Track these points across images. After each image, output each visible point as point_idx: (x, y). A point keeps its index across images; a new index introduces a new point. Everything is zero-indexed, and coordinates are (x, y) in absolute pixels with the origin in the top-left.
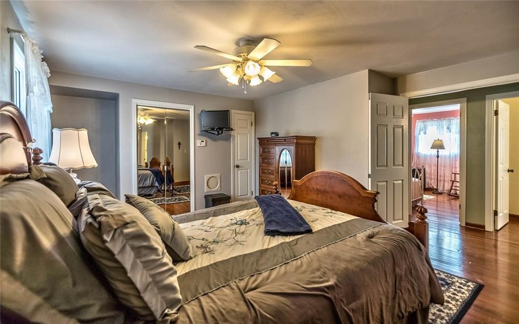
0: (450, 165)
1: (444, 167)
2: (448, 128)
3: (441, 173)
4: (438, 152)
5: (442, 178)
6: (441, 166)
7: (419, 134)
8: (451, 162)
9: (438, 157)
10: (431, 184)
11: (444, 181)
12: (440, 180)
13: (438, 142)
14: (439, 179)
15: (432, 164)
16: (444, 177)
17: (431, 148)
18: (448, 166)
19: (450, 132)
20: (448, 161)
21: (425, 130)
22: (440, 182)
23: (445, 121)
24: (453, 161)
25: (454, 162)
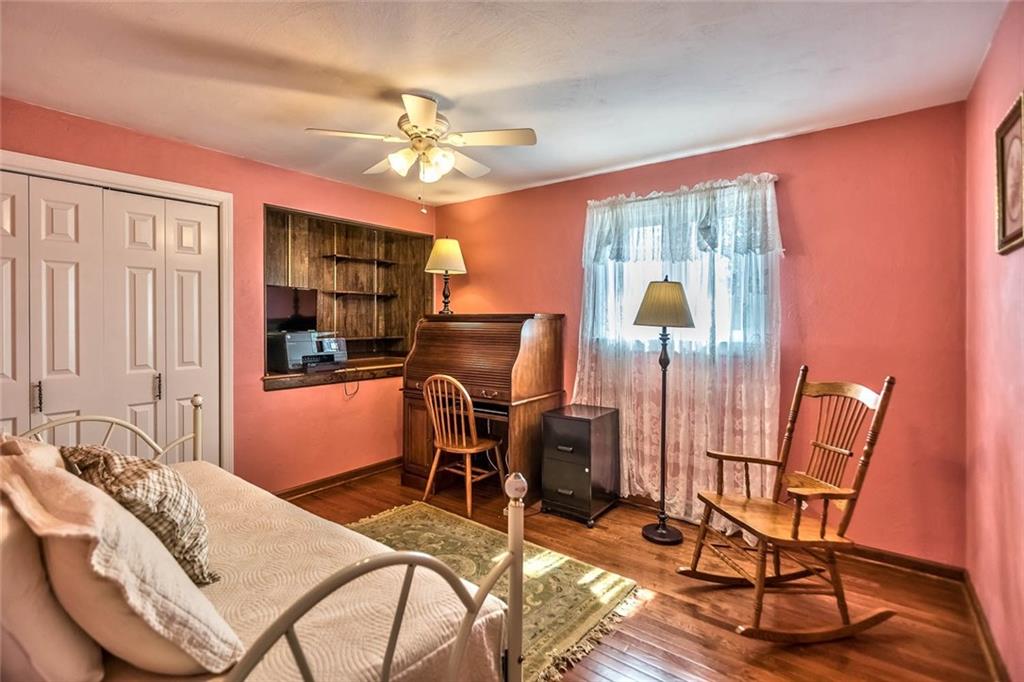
0: (712, 402)
1: (692, 405)
2: (706, 229)
3: (678, 434)
4: (664, 337)
5: (682, 461)
6: (677, 402)
7: (596, 259)
8: (718, 386)
9: (664, 362)
10: (640, 481)
11: (691, 469)
12: (676, 465)
13: (665, 294)
14: (670, 460)
15: (646, 390)
16: (692, 453)
17: (635, 323)
18: (706, 401)
19: (714, 245)
20: (704, 377)
21: (620, 243)
22: (676, 474)
23: (692, 198)
24: (724, 381)
25: (728, 386)
